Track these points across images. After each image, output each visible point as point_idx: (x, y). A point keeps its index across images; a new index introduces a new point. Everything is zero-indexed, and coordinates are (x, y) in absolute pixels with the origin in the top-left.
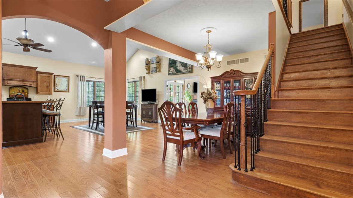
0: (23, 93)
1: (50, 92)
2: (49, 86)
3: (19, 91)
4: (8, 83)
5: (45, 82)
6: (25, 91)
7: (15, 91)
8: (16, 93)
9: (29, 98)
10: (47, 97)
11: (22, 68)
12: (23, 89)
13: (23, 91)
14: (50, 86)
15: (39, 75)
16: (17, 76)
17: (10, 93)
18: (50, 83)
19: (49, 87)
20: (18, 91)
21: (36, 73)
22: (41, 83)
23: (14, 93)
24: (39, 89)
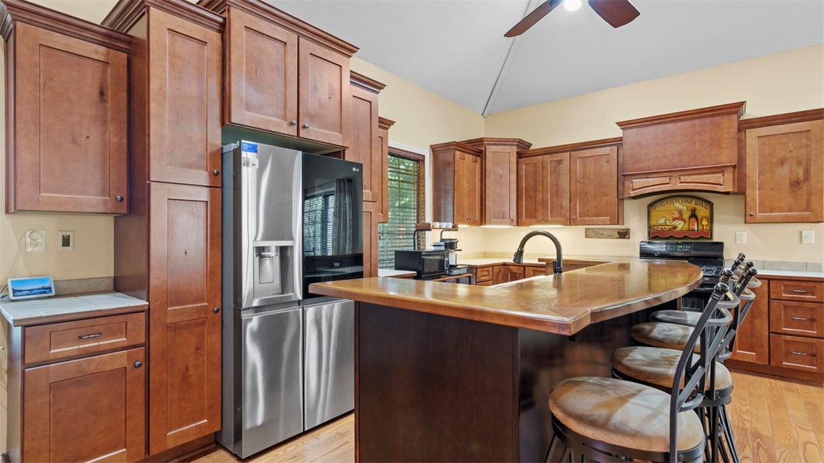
0: (693, 219)
1: (808, 208)
2: (807, 178)
3: (680, 212)
4: (633, 190)
5: (782, 162)
6: (702, 211)
7: (667, 216)
8: (668, 223)
9: (715, 239)
10: (801, 233)
11: (681, 120)
12: (693, 204)
13: (693, 215)
14: (813, 179)
15: (752, 136)
16: (665, 156)
17: (653, 223)
18: (808, 161)
19: (805, 187)
20: (677, 215)
21: (735, 129)
22: (760, 173)
23: (662, 221)
24: (754, 200)
